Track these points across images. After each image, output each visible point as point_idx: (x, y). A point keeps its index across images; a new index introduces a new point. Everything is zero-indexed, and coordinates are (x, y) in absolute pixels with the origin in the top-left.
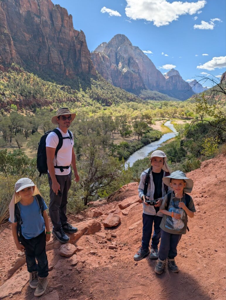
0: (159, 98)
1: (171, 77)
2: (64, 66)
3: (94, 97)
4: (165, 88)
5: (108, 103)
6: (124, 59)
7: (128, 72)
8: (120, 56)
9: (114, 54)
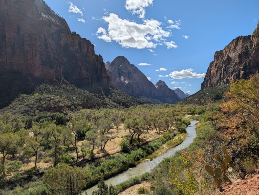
0: (154, 103)
1: (161, 87)
2: (91, 80)
3: (116, 101)
4: (156, 95)
5: (127, 105)
6: (125, 74)
7: (129, 83)
8: (122, 72)
9: (117, 70)
